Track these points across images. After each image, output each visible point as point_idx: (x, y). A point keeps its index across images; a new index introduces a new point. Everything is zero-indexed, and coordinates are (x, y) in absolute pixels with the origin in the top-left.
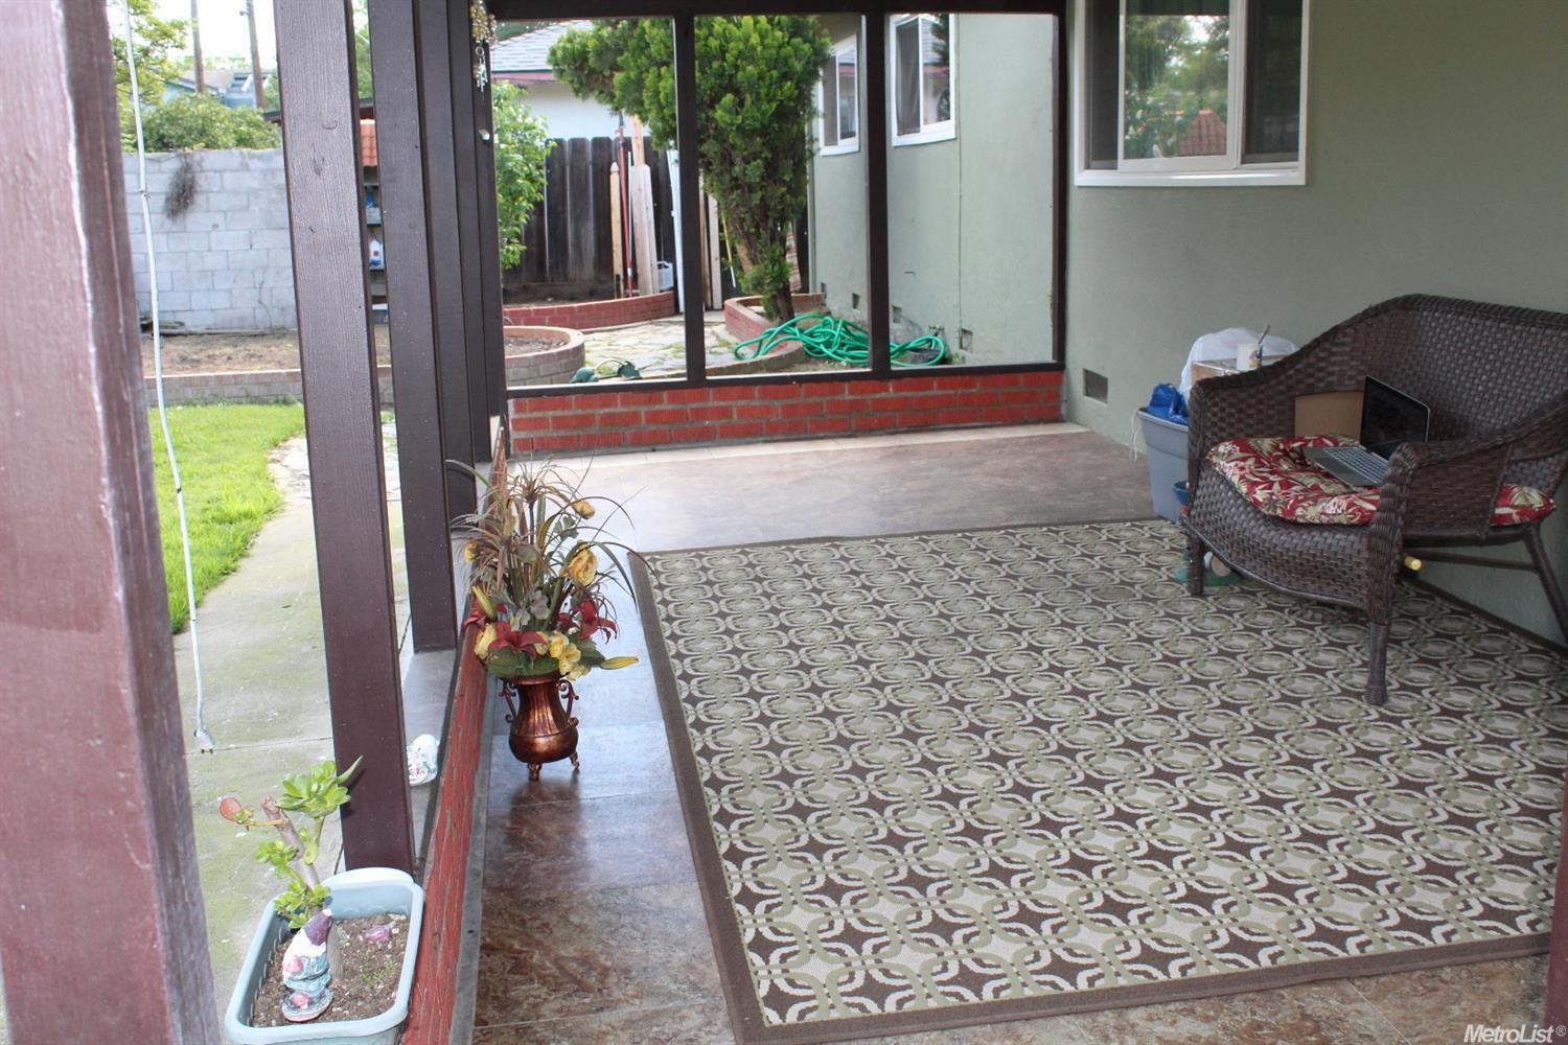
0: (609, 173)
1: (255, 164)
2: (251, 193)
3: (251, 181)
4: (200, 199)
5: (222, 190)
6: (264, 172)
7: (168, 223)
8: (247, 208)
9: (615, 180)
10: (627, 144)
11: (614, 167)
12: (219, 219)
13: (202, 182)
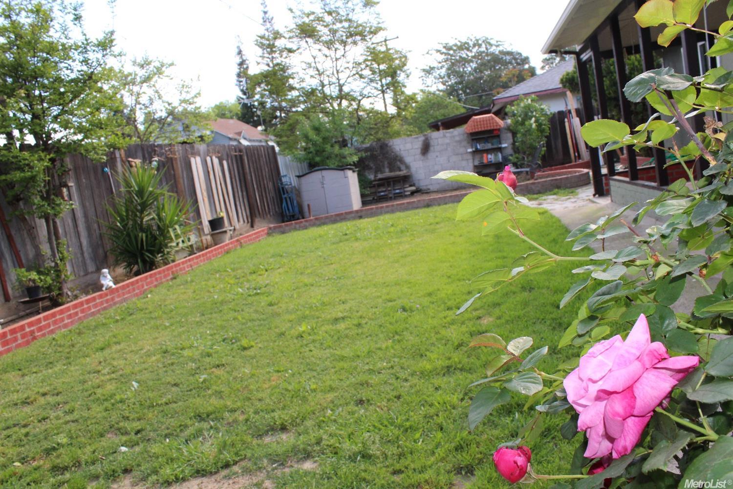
0: (564, 122)
1: (448, 135)
2: (448, 144)
3: (447, 141)
4: (432, 148)
5: (438, 145)
6: (451, 137)
7: (422, 158)
8: (446, 149)
9: (567, 124)
10: (570, 112)
11: (566, 120)
12: (438, 154)
13: (432, 143)
